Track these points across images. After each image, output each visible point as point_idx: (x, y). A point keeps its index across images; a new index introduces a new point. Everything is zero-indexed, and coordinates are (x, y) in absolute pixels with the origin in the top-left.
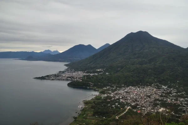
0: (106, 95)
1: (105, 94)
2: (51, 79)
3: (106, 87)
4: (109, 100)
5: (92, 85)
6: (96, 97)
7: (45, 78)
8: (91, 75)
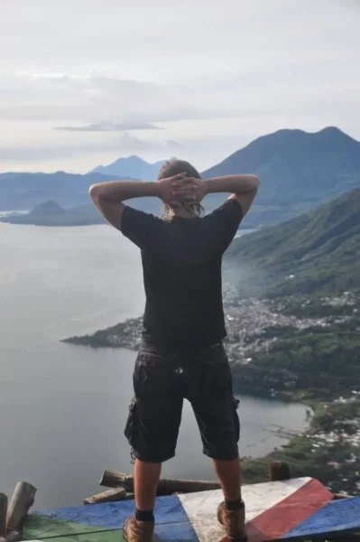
0: (332, 438)
1: (332, 434)
2: (133, 346)
3: (348, 396)
4: (336, 465)
5: (288, 380)
6: (291, 446)
7: (109, 337)
8: (301, 325)
